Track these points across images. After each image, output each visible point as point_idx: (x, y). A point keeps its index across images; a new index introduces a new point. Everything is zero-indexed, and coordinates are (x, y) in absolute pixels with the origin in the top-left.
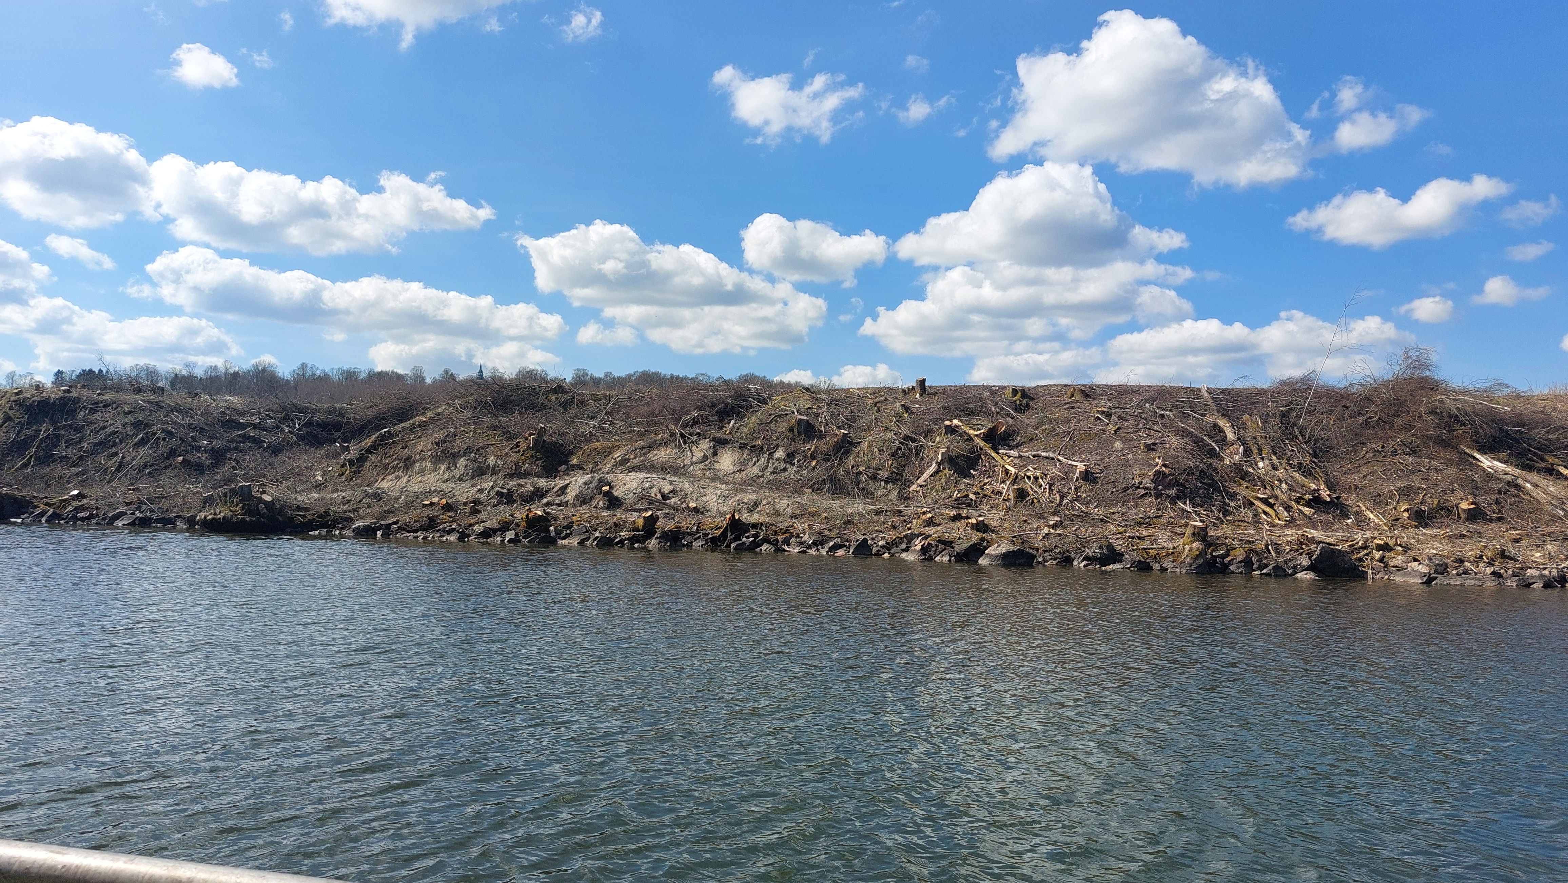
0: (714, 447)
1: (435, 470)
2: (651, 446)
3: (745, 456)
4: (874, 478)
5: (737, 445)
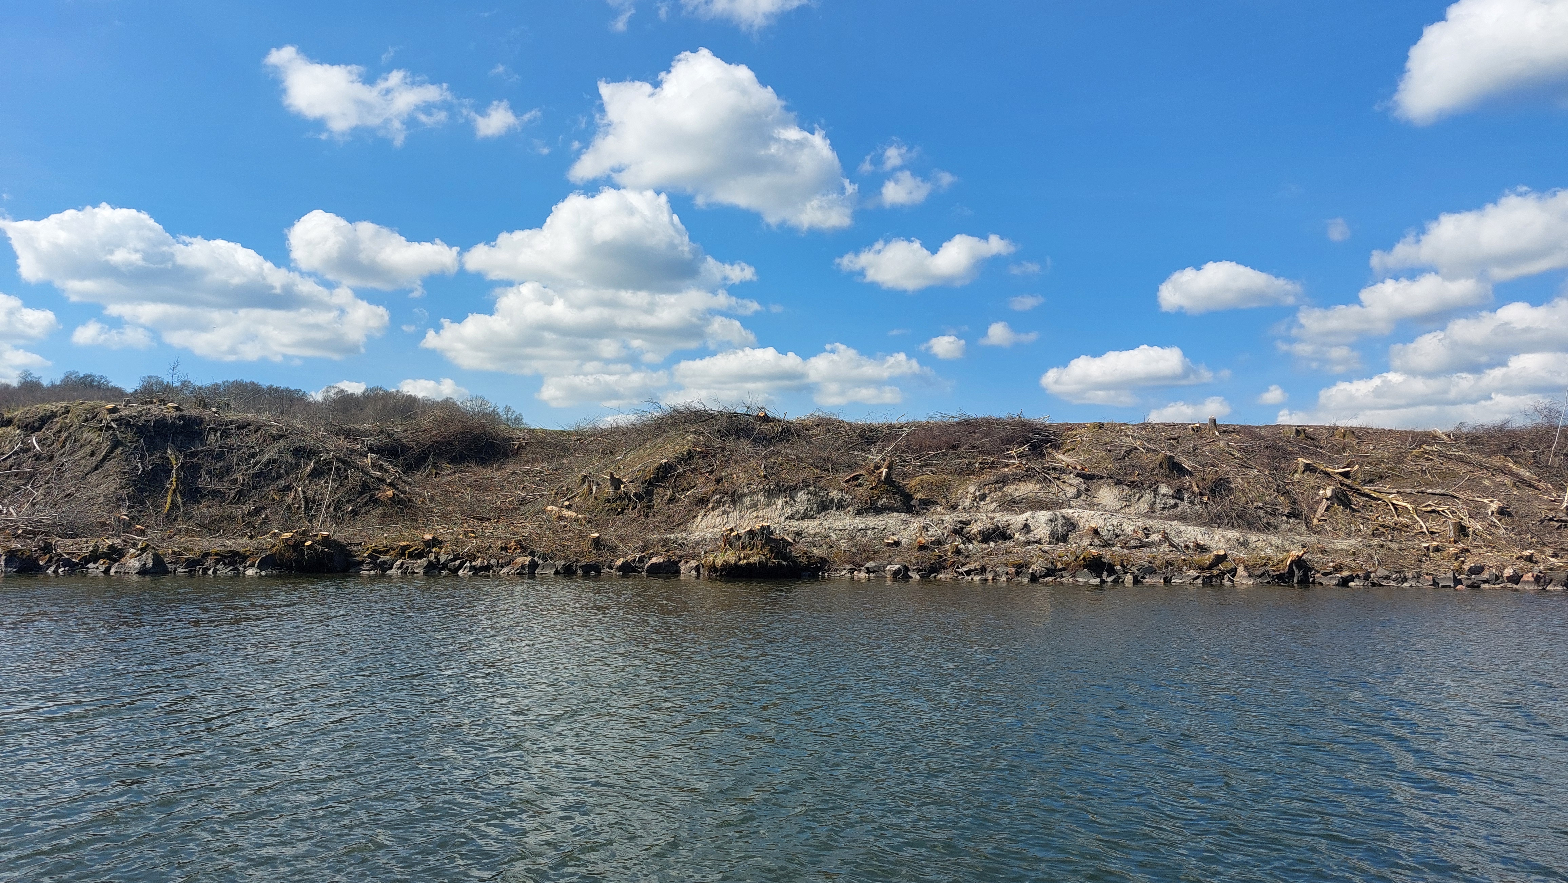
0: (1085, 483)
1: (769, 505)
2: (1004, 481)
3: (1126, 491)
4: (1274, 513)
5: (1110, 481)
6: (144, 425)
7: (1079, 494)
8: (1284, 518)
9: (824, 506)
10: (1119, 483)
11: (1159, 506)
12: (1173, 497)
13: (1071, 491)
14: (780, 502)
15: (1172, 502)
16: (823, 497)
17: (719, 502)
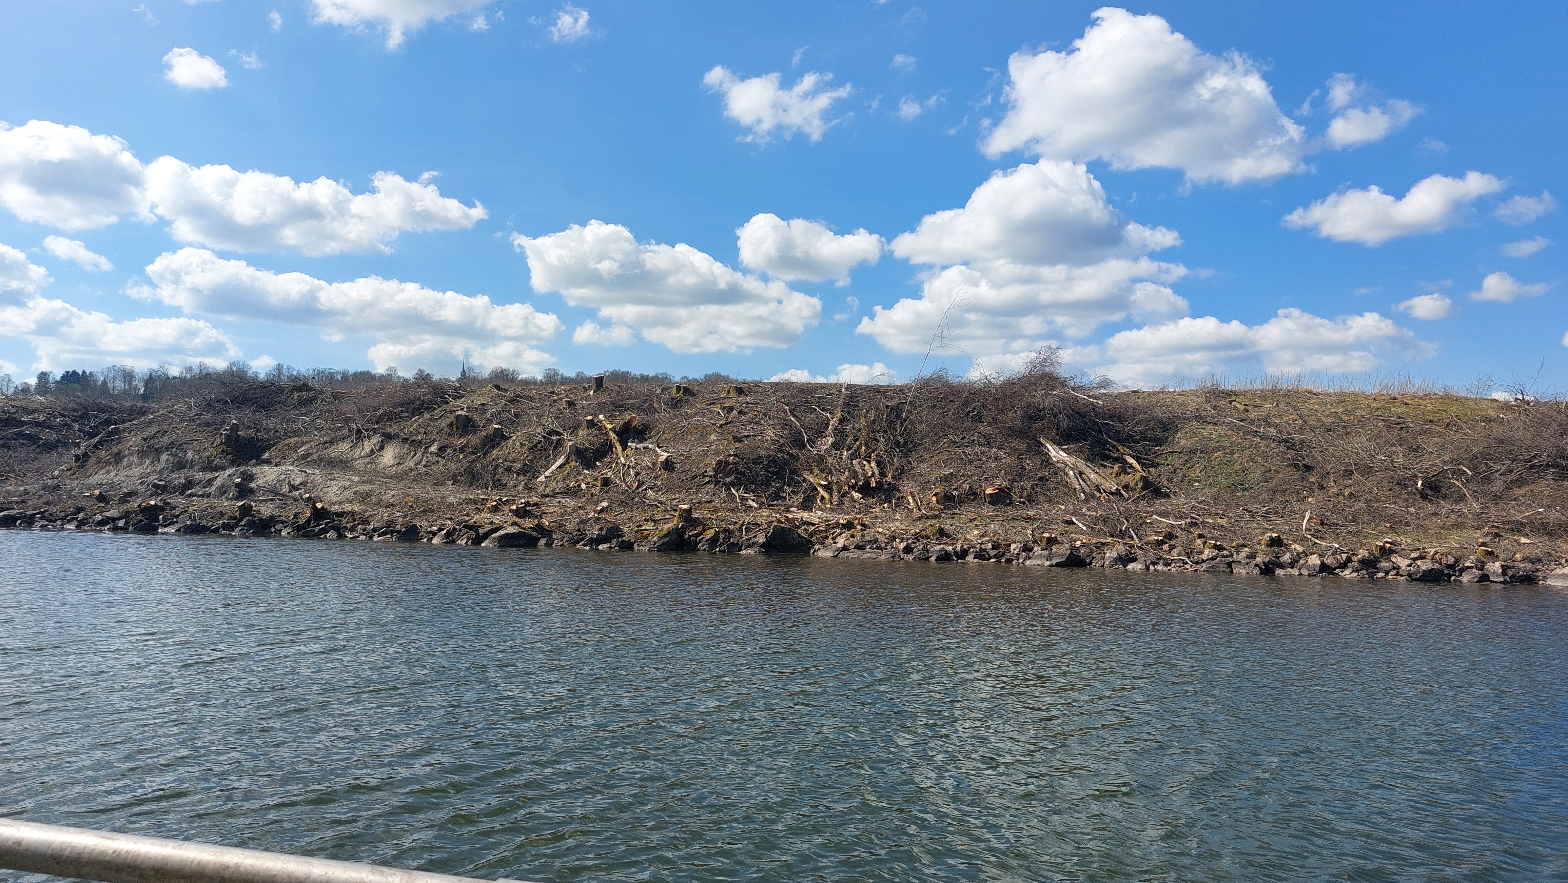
0: (382, 442)
2: (332, 441)
3: (405, 450)
10: (404, 441)
12: (437, 455)
14: (147, 462)
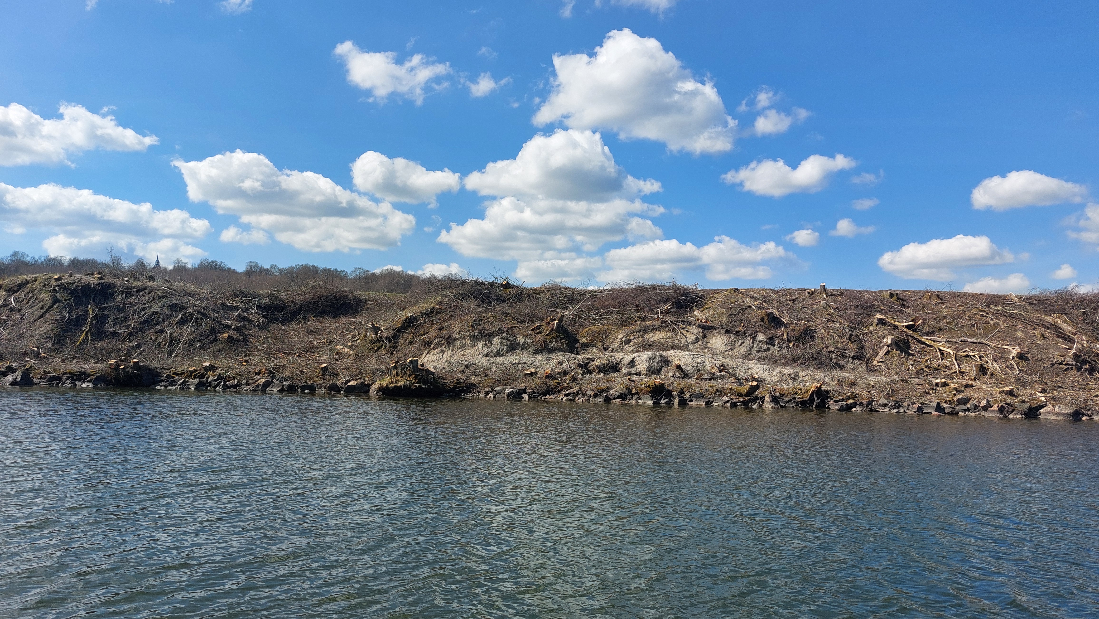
0: (703, 332)
1: (474, 346)
2: (646, 330)
3: (732, 339)
4: (843, 356)
5: (722, 330)
6: (74, 289)
7: (697, 340)
8: (850, 360)
9: (512, 348)
10: (728, 332)
11: (755, 349)
12: (767, 343)
13: (691, 338)
14: (481, 345)
15: (766, 346)
16: (512, 341)
17: (438, 344)
